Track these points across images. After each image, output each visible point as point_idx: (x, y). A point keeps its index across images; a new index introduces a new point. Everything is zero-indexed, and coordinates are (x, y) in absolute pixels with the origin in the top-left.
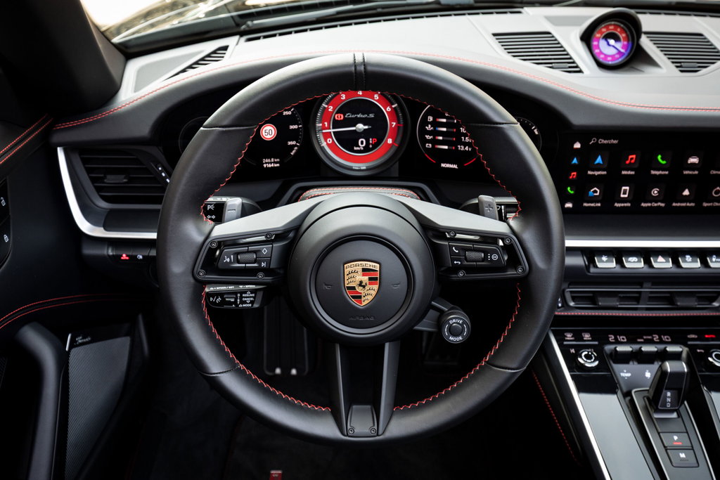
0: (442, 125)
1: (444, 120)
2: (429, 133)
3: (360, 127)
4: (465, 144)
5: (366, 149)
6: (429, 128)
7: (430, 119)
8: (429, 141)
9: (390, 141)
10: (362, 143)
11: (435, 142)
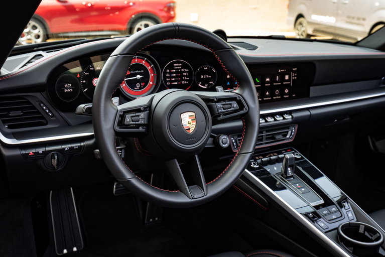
0: (174, 73)
1: (174, 71)
2: (168, 77)
3: (139, 77)
4: (185, 80)
5: (140, 88)
6: (168, 75)
7: (168, 71)
8: (168, 81)
9: (151, 83)
10: (138, 86)
11: (171, 81)
